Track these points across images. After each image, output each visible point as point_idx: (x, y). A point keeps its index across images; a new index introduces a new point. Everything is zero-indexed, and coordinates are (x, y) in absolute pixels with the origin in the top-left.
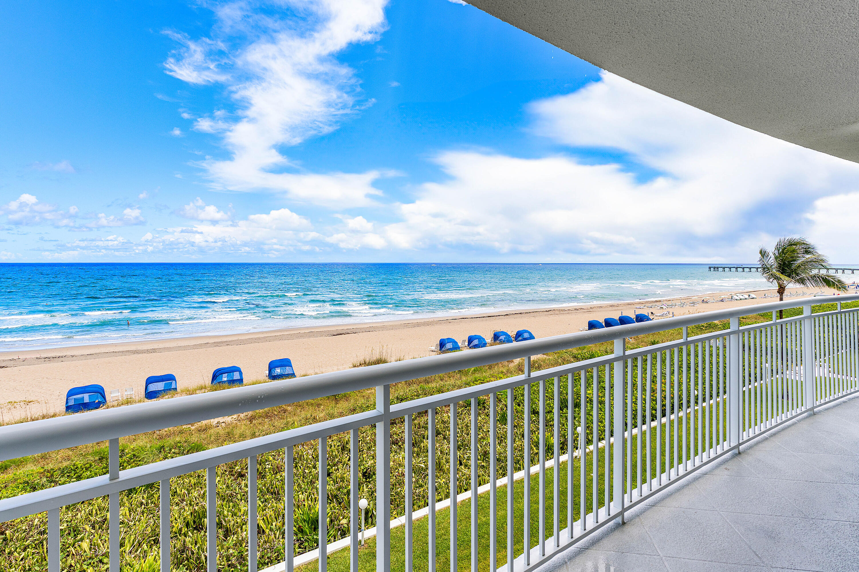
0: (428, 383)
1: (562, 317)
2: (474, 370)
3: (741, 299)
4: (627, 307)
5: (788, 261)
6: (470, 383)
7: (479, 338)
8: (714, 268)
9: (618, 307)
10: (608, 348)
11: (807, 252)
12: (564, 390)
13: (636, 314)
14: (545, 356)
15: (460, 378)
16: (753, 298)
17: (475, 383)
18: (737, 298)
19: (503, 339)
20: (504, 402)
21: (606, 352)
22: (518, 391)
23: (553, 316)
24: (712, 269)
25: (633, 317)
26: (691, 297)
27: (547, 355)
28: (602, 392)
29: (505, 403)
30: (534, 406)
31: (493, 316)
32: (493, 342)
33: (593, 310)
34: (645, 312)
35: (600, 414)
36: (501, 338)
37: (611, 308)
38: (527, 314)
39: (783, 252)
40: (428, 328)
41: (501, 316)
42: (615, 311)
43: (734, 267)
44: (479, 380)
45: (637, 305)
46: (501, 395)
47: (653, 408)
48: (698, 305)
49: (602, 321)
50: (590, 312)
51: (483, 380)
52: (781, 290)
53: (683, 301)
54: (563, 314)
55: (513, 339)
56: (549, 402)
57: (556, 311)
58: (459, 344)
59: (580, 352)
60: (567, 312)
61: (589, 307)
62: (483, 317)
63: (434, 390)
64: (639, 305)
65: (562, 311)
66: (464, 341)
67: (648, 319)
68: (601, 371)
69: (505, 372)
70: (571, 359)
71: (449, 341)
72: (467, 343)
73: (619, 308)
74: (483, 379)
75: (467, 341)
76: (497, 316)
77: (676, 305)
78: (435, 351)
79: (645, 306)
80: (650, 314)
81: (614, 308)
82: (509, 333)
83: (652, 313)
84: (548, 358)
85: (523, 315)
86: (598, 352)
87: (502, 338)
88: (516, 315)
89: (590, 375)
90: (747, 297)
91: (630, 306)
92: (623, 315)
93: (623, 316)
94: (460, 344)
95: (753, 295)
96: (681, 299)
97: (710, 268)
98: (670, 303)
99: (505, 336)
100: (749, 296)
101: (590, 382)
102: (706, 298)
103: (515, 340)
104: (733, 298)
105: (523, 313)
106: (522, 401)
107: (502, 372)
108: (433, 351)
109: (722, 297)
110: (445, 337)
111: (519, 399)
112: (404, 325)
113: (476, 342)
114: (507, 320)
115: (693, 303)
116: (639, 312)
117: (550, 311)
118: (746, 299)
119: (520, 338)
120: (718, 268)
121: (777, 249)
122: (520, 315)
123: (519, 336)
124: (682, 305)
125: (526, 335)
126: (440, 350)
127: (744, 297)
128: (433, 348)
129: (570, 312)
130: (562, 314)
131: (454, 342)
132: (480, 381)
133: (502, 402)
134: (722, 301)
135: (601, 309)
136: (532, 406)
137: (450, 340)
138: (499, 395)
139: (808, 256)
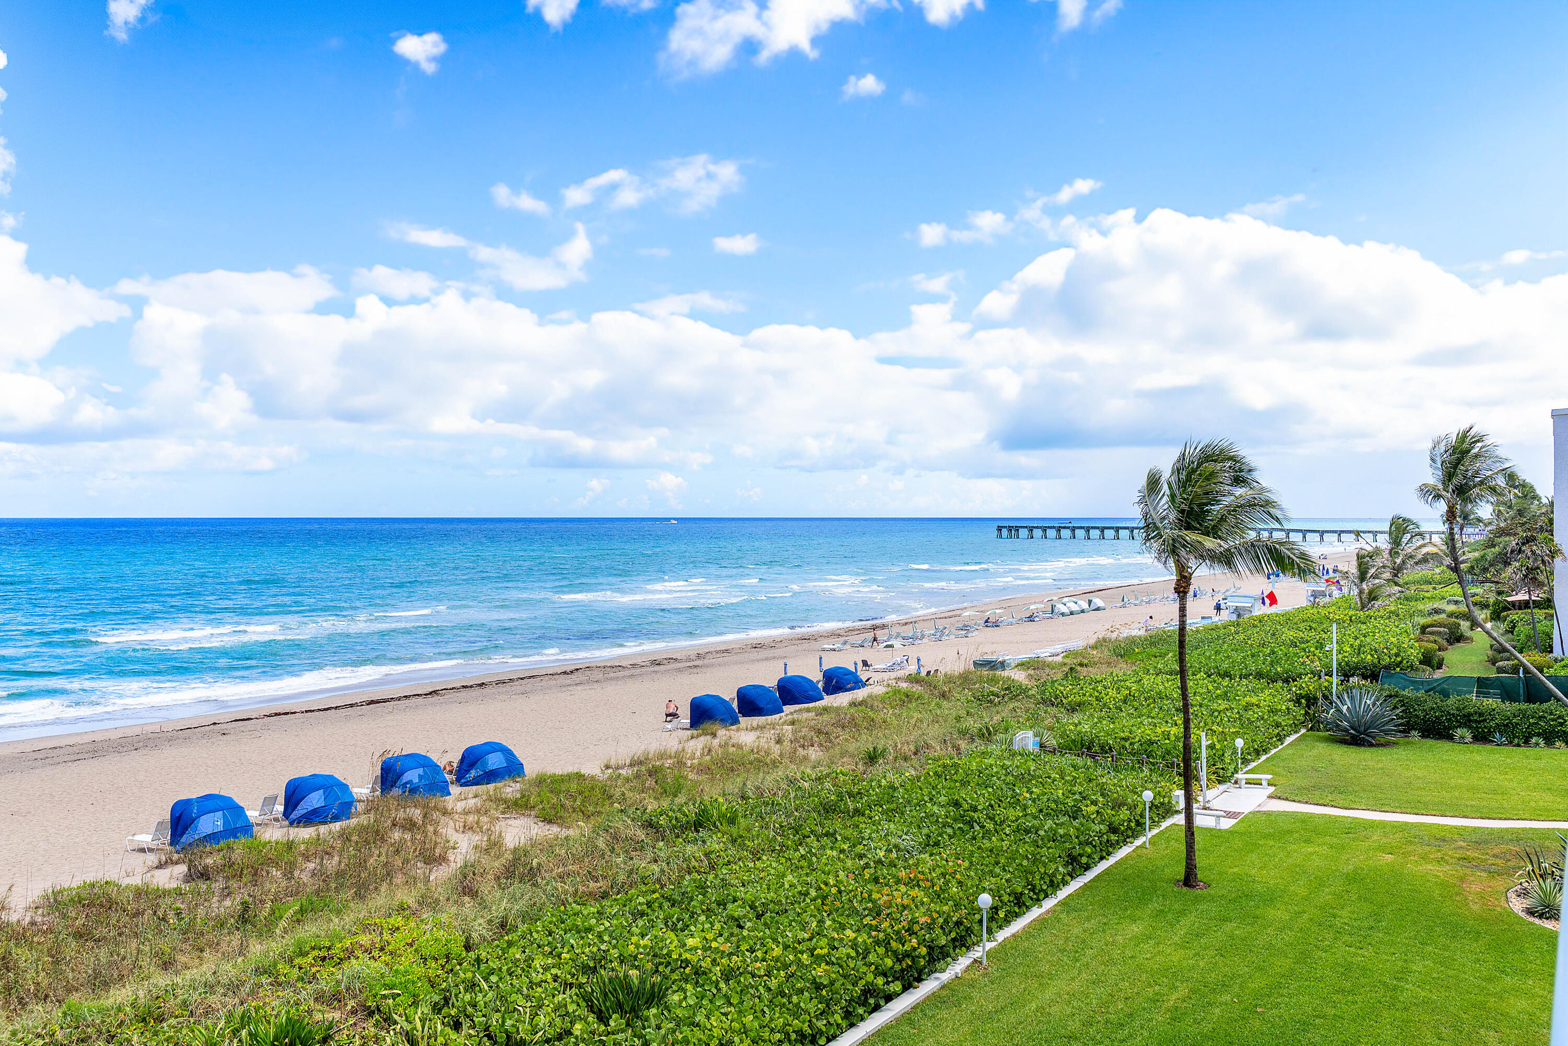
0: (106, 985)
1: (611, 690)
2: (302, 911)
3: (1072, 613)
4: (800, 648)
5: (1199, 505)
6: (275, 966)
7: (329, 785)
8: (1010, 529)
9: (773, 650)
10: (749, 783)
11: (1238, 481)
12: (615, 947)
13: (825, 668)
14: (555, 829)
15: (242, 951)
16: (1098, 609)
17: (297, 961)
18: (1064, 609)
19: (416, 780)
20: (402, 1023)
21: (743, 797)
22: (456, 974)
23: (586, 687)
24: (1005, 532)
25: (816, 676)
26: (958, 612)
27: (561, 826)
28: (732, 935)
29: (407, 1027)
30: (509, 1023)
31: (385, 701)
32: (378, 793)
33: (706, 661)
34: (846, 660)
35: (725, 1014)
36: (408, 776)
37: (755, 655)
38: (502, 688)
39: (1189, 478)
40: (134, 760)
41: (414, 700)
42: (765, 663)
43: (1054, 527)
44: (313, 948)
45: (826, 640)
46: (394, 996)
47: (876, 968)
48: (976, 633)
49: (729, 694)
50: (695, 670)
51: (329, 949)
52: (1182, 588)
53: (940, 624)
54: (617, 679)
55: (448, 777)
56: (561, 997)
57: (596, 671)
58: (249, 813)
59: (665, 804)
60: (627, 673)
61: (693, 655)
62: (352, 705)
63: (121, 1015)
64: (831, 640)
65: (612, 670)
66: (270, 801)
67: (858, 684)
68: (729, 863)
69: (414, 906)
70: (639, 833)
71: (210, 804)
72: (280, 808)
73: (777, 652)
74: (327, 944)
75: (281, 799)
76: (399, 699)
77: (923, 637)
78: (151, 850)
79: (845, 643)
80: (860, 664)
81: (764, 654)
82: (435, 757)
83: (865, 663)
84: (564, 833)
85: (487, 690)
86: (721, 800)
87: (413, 776)
88: (464, 694)
89: (695, 881)
90: (1085, 605)
91: (806, 645)
92: (789, 674)
93: (791, 677)
94: (252, 814)
95: (1098, 602)
96: (934, 619)
97: (1000, 529)
98: (908, 631)
99: (420, 771)
100: (1090, 602)
101: (694, 907)
102: (995, 612)
103: (458, 780)
104: (1056, 610)
105: (490, 683)
106: (470, 1010)
107: (402, 908)
108: (142, 850)
109: (1032, 607)
110: (192, 792)
111: (460, 1004)
112: (38, 755)
113: (315, 800)
114: (434, 712)
115: (965, 628)
116: (831, 662)
117: (576, 674)
118: (1083, 611)
119: (473, 773)
120: (1017, 529)
121: (1177, 471)
122: (478, 692)
123: (472, 765)
124: (939, 635)
125: (495, 761)
126: (171, 844)
127: (1080, 606)
128: (146, 839)
129: (638, 671)
130: (612, 679)
131: (233, 809)
132: (315, 953)
133: (396, 1023)
134: (1031, 619)
135: (728, 658)
136: (503, 1022)
137: (212, 802)
138: (384, 997)
139: (1239, 491)
